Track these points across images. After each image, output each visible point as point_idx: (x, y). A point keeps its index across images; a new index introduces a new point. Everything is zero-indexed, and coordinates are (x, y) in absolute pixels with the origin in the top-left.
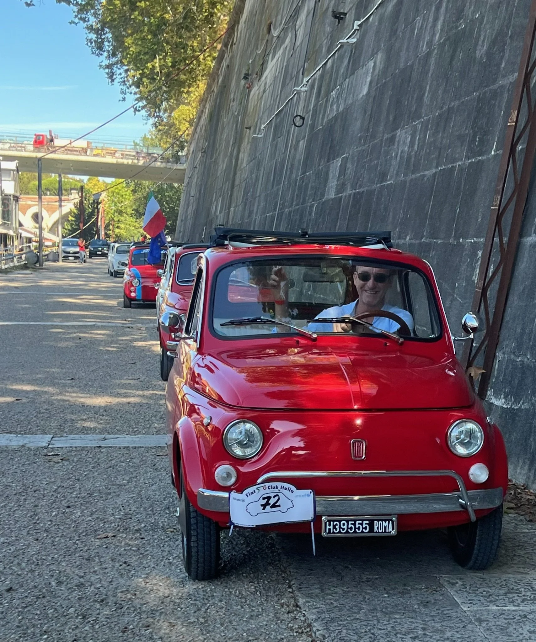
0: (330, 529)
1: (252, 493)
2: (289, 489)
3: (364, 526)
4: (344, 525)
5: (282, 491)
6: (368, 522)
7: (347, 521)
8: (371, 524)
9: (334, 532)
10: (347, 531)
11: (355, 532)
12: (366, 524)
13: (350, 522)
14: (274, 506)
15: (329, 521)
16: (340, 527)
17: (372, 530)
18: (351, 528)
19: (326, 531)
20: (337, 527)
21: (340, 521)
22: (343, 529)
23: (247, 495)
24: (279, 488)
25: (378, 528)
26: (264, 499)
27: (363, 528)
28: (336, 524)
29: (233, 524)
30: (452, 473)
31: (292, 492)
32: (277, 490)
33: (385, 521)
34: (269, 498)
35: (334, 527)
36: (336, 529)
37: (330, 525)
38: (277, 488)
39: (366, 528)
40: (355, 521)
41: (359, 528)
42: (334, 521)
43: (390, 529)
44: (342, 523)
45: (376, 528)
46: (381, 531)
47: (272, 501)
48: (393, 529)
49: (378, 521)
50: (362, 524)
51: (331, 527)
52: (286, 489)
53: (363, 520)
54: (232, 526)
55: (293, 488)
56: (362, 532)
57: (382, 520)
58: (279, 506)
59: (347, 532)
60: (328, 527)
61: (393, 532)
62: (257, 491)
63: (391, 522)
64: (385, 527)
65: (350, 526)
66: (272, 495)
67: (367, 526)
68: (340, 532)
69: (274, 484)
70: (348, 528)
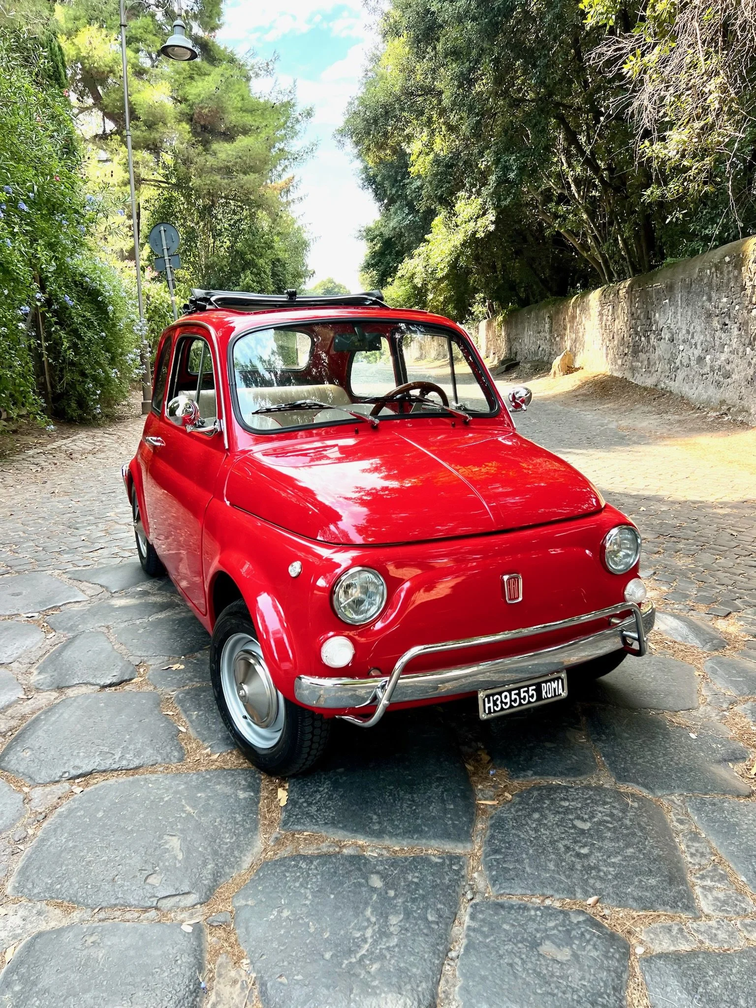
0: (489, 708)
3: (531, 693)
4: (506, 697)
6: (534, 687)
7: (510, 691)
8: (539, 690)
9: (495, 711)
10: (511, 705)
11: (521, 704)
12: (532, 690)
13: (513, 692)
15: (488, 697)
16: (502, 702)
17: (539, 698)
18: (515, 700)
19: (485, 711)
20: (498, 702)
21: (500, 694)
22: (506, 704)
25: (546, 692)
27: (529, 697)
28: (497, 699)
33: (553, 680)
35: (495, 704)
36: (497, 706)
37: (489, 702)
39: (532, 696)
40: (519, 689)
41: (524, 698)
42: (493, 695)
43: (561, 691)
44: (503, 695)
45: (544, 693)
46: (550, 696)
48: (563, 690)
49: (546, 682)
50: (527, 692)
51: (491, 704)
53: (528, 686)
56: (529, 702)
57: (550, 681)
59: (511, 707)
60: (487, 705)
61: (564, 694)
63: (560, 681)
64: (555, 689)
65: (513, 697)
67: (534, 692)
68: (502, 709)
70: (511, 701)
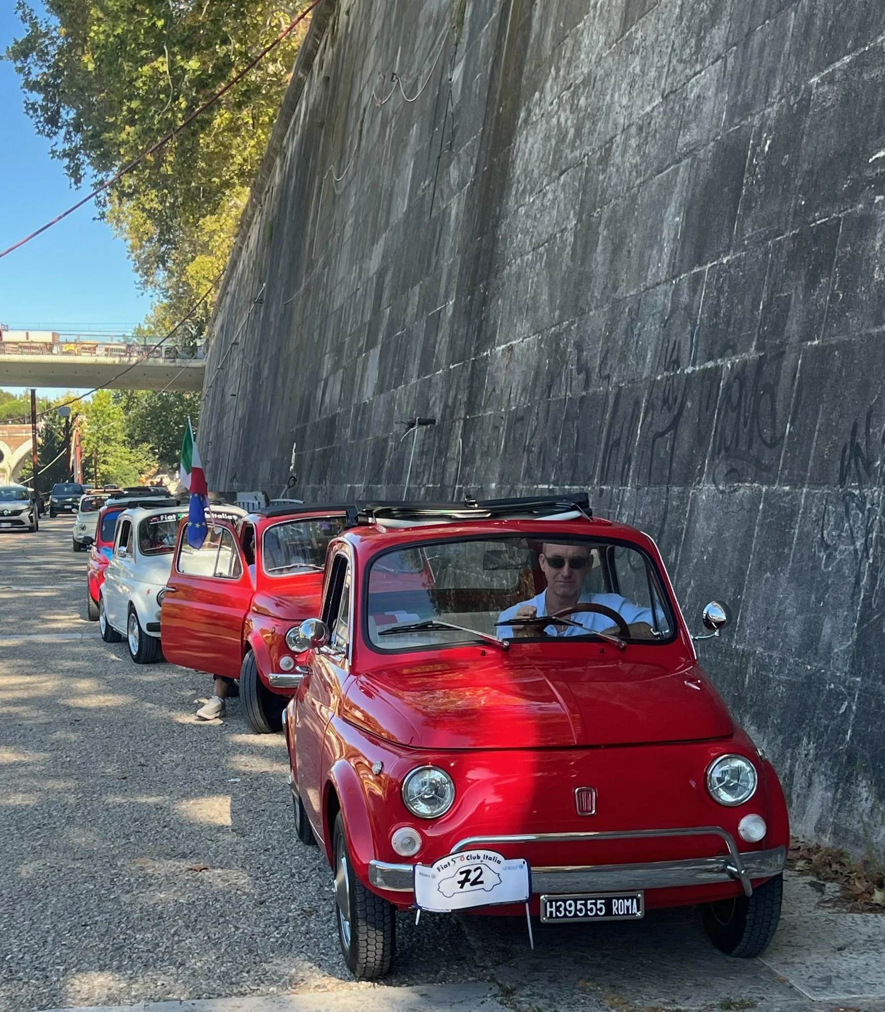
0: (551, 913)
1: (446, 866)
2: (494, 859)
3: (599, 906)
4: (570, 905)
5: (485, 861)
6: (603, 901)
7: (575, 901)
8: (608, 905)
9: (557, 917)
10: (575, 913)
11: (586, 915)
12: (601, 904)
13: (579, 902)
14: (475, 883)
15: (551, 902)
16: (565, 909)
17: (609, 912)
18: (581, 911)
19: (546, 915)
20: (562, 909)
21: (565, 901)
22: (570, 912)
23: (439, 869)
24: (482, 858)
25: (617, 909)
26: (461, 873)
27: (597, 910)
28: (561, 905)
29: (420, 908)
30: (718, 830)
31: (499, 862)
32: (478, 861)
33: (627, 898)
34: (468, 872)
35: (558, 909)
36: (560, 912)
37: (551, 907)
38: (479, 857)
39: (601, 910)
40: (586, 900)
41: (591, 910)
42: (557, 901)
43: (635, 911)
44: (568, 903)
45: (614, 909)
46: (621, 913)
47: (472, 876)
48: (638, 910)
49: (618, 899)
50: (595, 904)
51: (554, 909)
52: (490, 859)
54: (419, 911)
55: (500, 857)
56: (596, 915)
57: (623, 898)
58: (482, 882)
59: (576, 915)
60: (549, 909)
61: (639, 914)
62: (452, 863)
63: (635, 900)
64: (628, 908)
65: (579, 907)
66: (472, 868)
67: (602, 906)
68: (565, 916)
69: (474, 853)
70: (576, 910)
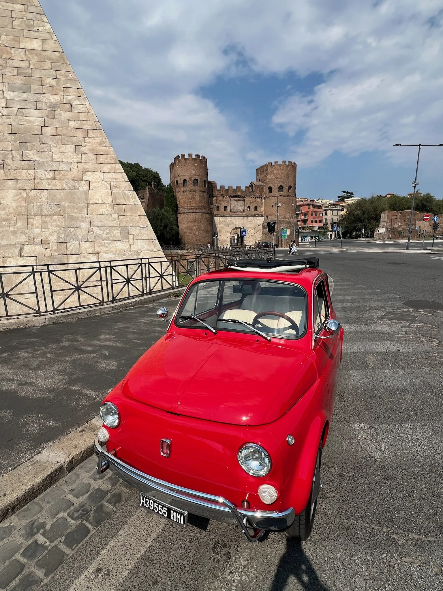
8: (169, 512)
9: (146, 507)
12: (165, 510)
13: (155, 504)
18: (156, 509)
20: (148, 503)
21: (149, 499)
22: (151, 507)
25: (173, 517)
37: (143, 499)
41: (161, 511)
43: (182, 523)
44: (151, 501)
45: (172, 516)
46: (175, 521)
49: (174, 511)
51: (144, 502)
53: (163, 506)
56: (163, 515)
57: (177, 512)
63: (182, 516)
67: (166, 512)
70: (154, 507)
